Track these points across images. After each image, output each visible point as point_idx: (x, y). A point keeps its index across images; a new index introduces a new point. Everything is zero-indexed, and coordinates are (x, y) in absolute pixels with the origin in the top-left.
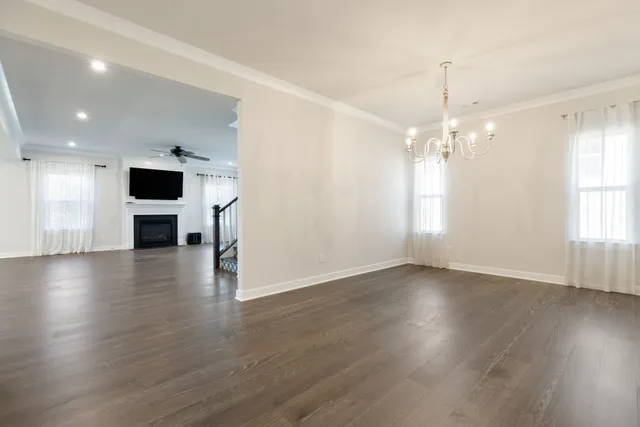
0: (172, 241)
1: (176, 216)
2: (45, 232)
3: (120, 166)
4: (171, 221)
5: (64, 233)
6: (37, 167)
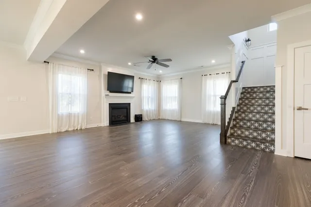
0: (127, 120)
1: (129, 104)
2: (58, 115)
3: (100, 70)
4: (126, 107)
5: (69, 116)
6: (53, 68)
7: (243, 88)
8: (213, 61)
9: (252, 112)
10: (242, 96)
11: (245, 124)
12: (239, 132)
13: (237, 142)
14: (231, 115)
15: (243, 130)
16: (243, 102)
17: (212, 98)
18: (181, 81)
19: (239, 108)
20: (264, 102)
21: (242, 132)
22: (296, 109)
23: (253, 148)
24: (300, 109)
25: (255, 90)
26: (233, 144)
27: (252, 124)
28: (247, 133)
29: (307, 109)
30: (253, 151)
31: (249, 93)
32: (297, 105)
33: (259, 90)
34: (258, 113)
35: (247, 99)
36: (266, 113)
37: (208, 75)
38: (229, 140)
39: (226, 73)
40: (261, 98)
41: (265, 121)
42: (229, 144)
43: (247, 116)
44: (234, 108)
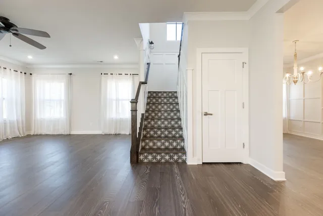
7: (149, 92)
8: (116, 57)
9: (159, 119)
10: (149, 100)
11: (155, 133)
12: (151, 144)
13: (150, 157)
14: (141, 124)
15: (155, 141)
16: (150, 107)
17: (114, 102)
18: (70, 77)
19: (147, 114)
20: (169, 107)
21: (154, 144)
22: (203, 115)
23: (167, 162)
24: (206, 114)
25: (160, 95)
26: (146, 161)
27: (162, 133)
28: (159, 144)
29: (211, 115)
30: (167, 166)
31: (154, 97)
32: (204, 111)
33: (162, 94)
34: (166, 119)
35: (154, 104)
36: (172, 119)
37: (109, 74)
38: (141, 157)
39: (129, 74)
40: (165, 104)
41: (173, 128)
42: (142, 162)
43: (156, 123)
44: (143, 115)
